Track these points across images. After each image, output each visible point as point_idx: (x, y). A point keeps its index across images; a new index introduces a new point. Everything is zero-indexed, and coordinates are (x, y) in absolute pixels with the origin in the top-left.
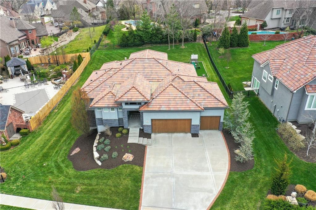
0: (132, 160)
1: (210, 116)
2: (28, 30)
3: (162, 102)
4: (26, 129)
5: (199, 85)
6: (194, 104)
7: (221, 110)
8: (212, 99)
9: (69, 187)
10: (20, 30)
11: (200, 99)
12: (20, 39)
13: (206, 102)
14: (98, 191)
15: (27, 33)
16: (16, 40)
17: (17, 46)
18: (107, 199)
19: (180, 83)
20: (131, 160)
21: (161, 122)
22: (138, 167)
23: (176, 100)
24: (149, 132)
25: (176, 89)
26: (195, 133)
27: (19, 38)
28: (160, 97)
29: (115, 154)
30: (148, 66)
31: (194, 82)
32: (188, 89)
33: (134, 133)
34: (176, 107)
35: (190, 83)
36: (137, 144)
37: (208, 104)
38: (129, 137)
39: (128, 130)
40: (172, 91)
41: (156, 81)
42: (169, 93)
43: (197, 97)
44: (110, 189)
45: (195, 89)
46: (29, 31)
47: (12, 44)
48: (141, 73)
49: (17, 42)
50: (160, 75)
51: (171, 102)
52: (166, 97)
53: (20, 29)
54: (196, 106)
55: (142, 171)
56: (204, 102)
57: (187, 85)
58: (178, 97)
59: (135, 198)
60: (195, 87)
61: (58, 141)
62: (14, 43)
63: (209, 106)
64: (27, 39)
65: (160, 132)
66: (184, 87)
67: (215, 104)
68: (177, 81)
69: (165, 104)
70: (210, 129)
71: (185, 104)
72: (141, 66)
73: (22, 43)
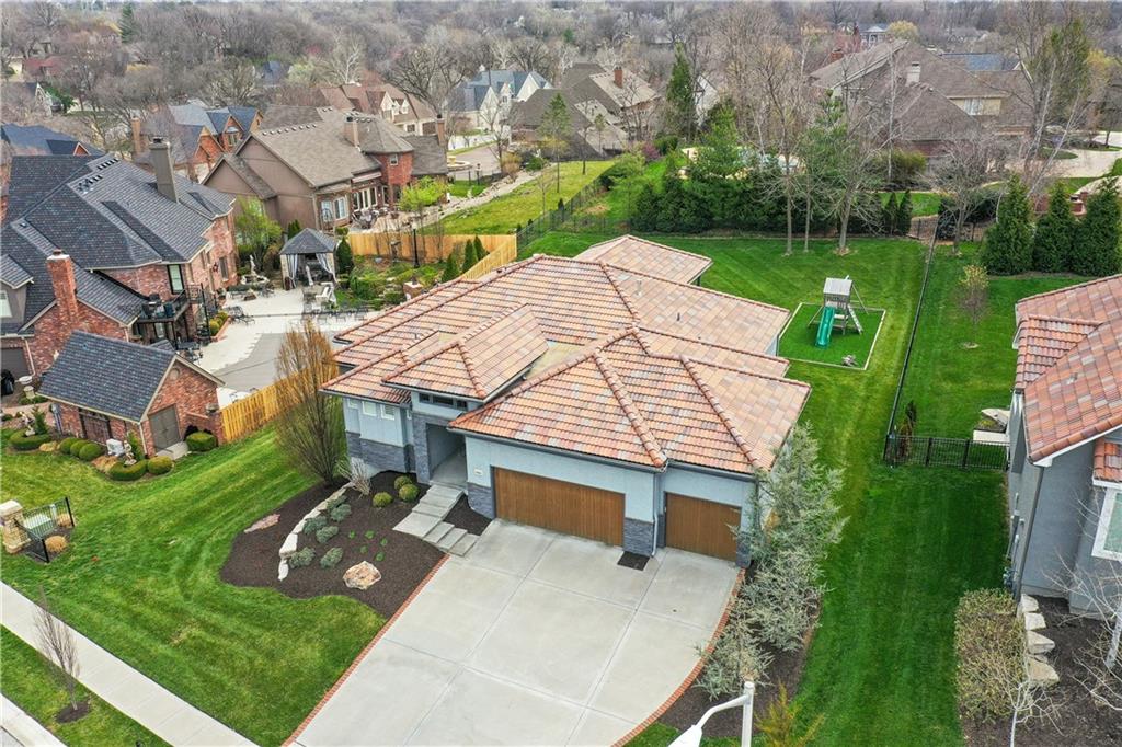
0: (370, 588)
1: (703, 501)
2: (389, 154)
3: (533, 412)
4: (210, 432)
5: (691, 376)
6: (637, 440)
7: (741, 483)
8: (715, 436)
9: (166, 620)
10: (368, 154)
11: (670, 428)
12: (356, 180)
13: (689, 440)
14: (217, 656)
15: (384, 161)
16: (344, 182)
17: (345, 199)
18: (223, 686)
19: (632, 358)
20: (365, 587)
21: (525, 484)
22: (373, 617)
23: (584, 413)
24: (487, 510)
25: (601, 377)
26: (640, 552)
27: (356, 175)
28: (536, 396)
29: (333, 554)
30: (569, 288)
31: (682, 362)
32: (646, 383)
33: (435, 505)
34: (570, 437)
35: (667, 363)
36: (420, 540)
37: (691, 449)
38: (412, 514)
39: (422, 490)
40: (584, 380)
41: (572, 340)
42: (573, 387)
43: (665, 418)
44: (251, 661)
45: (671, 387)
46: (392, 159)
47: (326, 191)
48: (534, 308)
49: (347, 187)
50: (592, 322)
51: (561, 417)
52: (552, 399)
53: (367, 150)
54: (640, 450)
55: (375, 633)
56: (681, 438)
57: (652, 368)
58: (594, 407)
59: (296, 709)
60: (677, 379)
61: (255, 484)
62: (335, 189)
63: (691, 459)
64: (382, 182)
65: (521, 520)
66: (637, 374)
67: (719, 454)
68: (625, 350)
69: (537, 421)
70: (706, 552)
71: (604, 434)
72: (546, 285)
73: (365, 192)
